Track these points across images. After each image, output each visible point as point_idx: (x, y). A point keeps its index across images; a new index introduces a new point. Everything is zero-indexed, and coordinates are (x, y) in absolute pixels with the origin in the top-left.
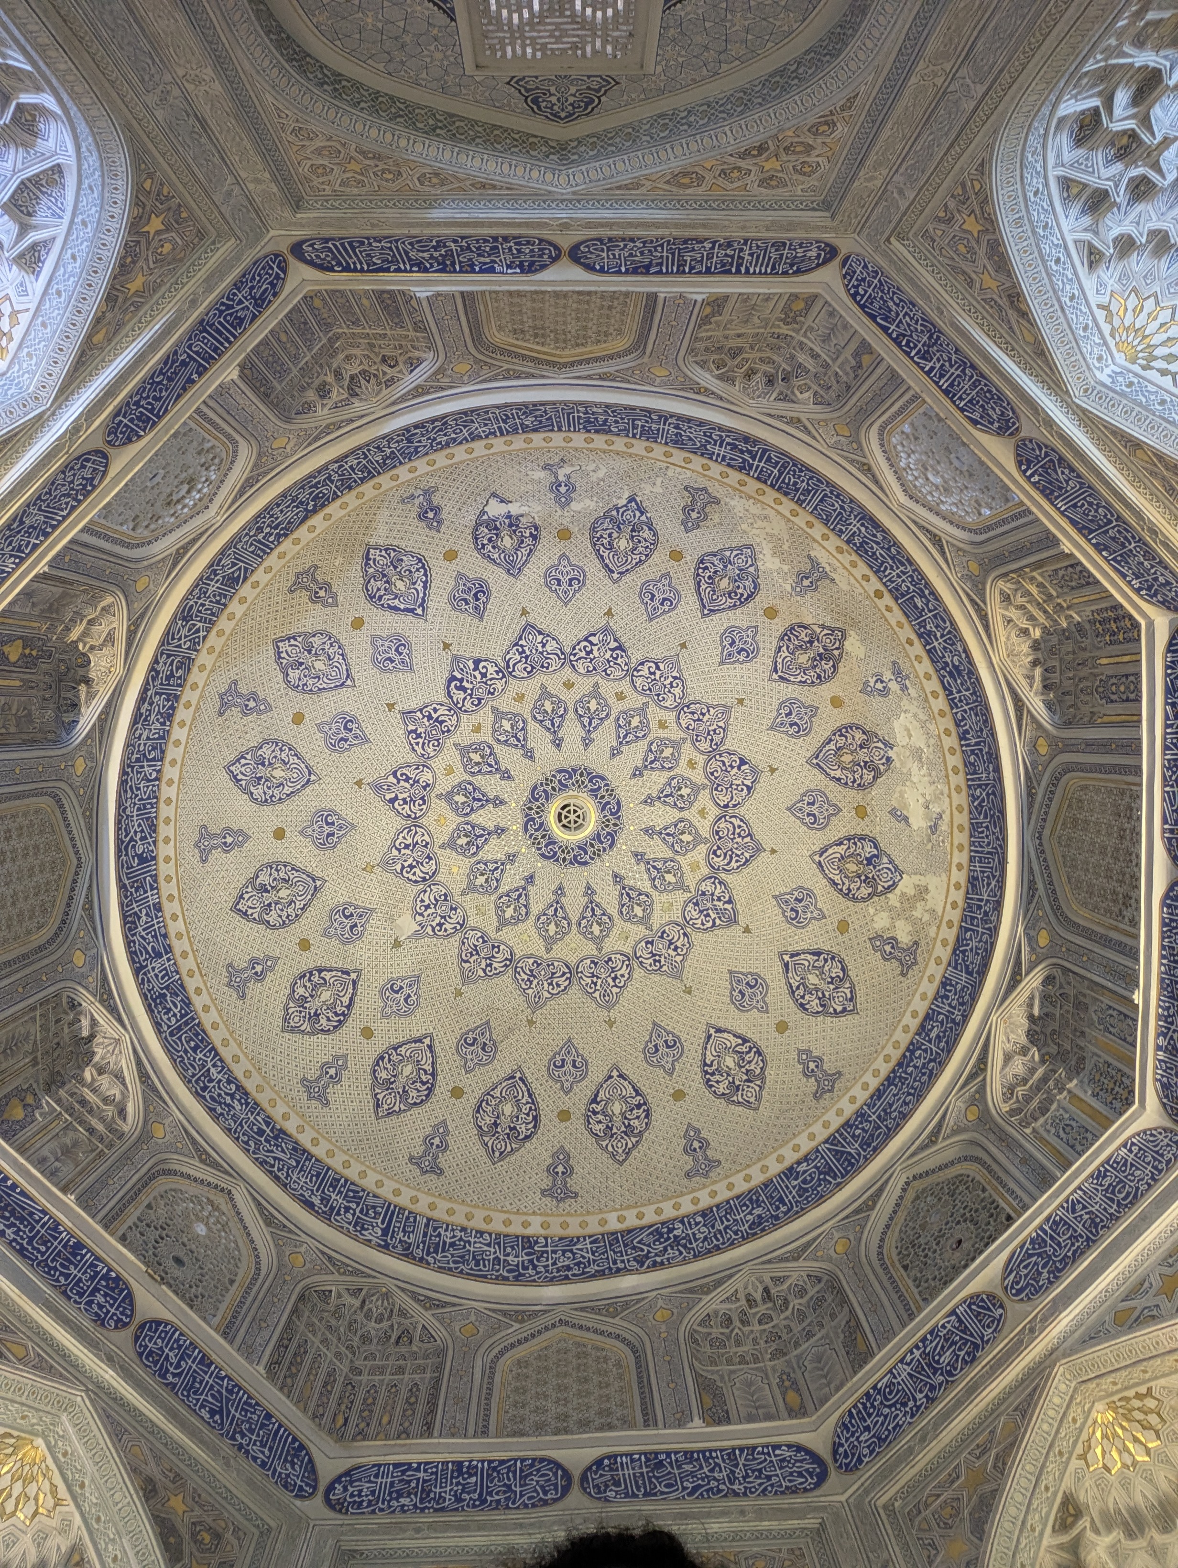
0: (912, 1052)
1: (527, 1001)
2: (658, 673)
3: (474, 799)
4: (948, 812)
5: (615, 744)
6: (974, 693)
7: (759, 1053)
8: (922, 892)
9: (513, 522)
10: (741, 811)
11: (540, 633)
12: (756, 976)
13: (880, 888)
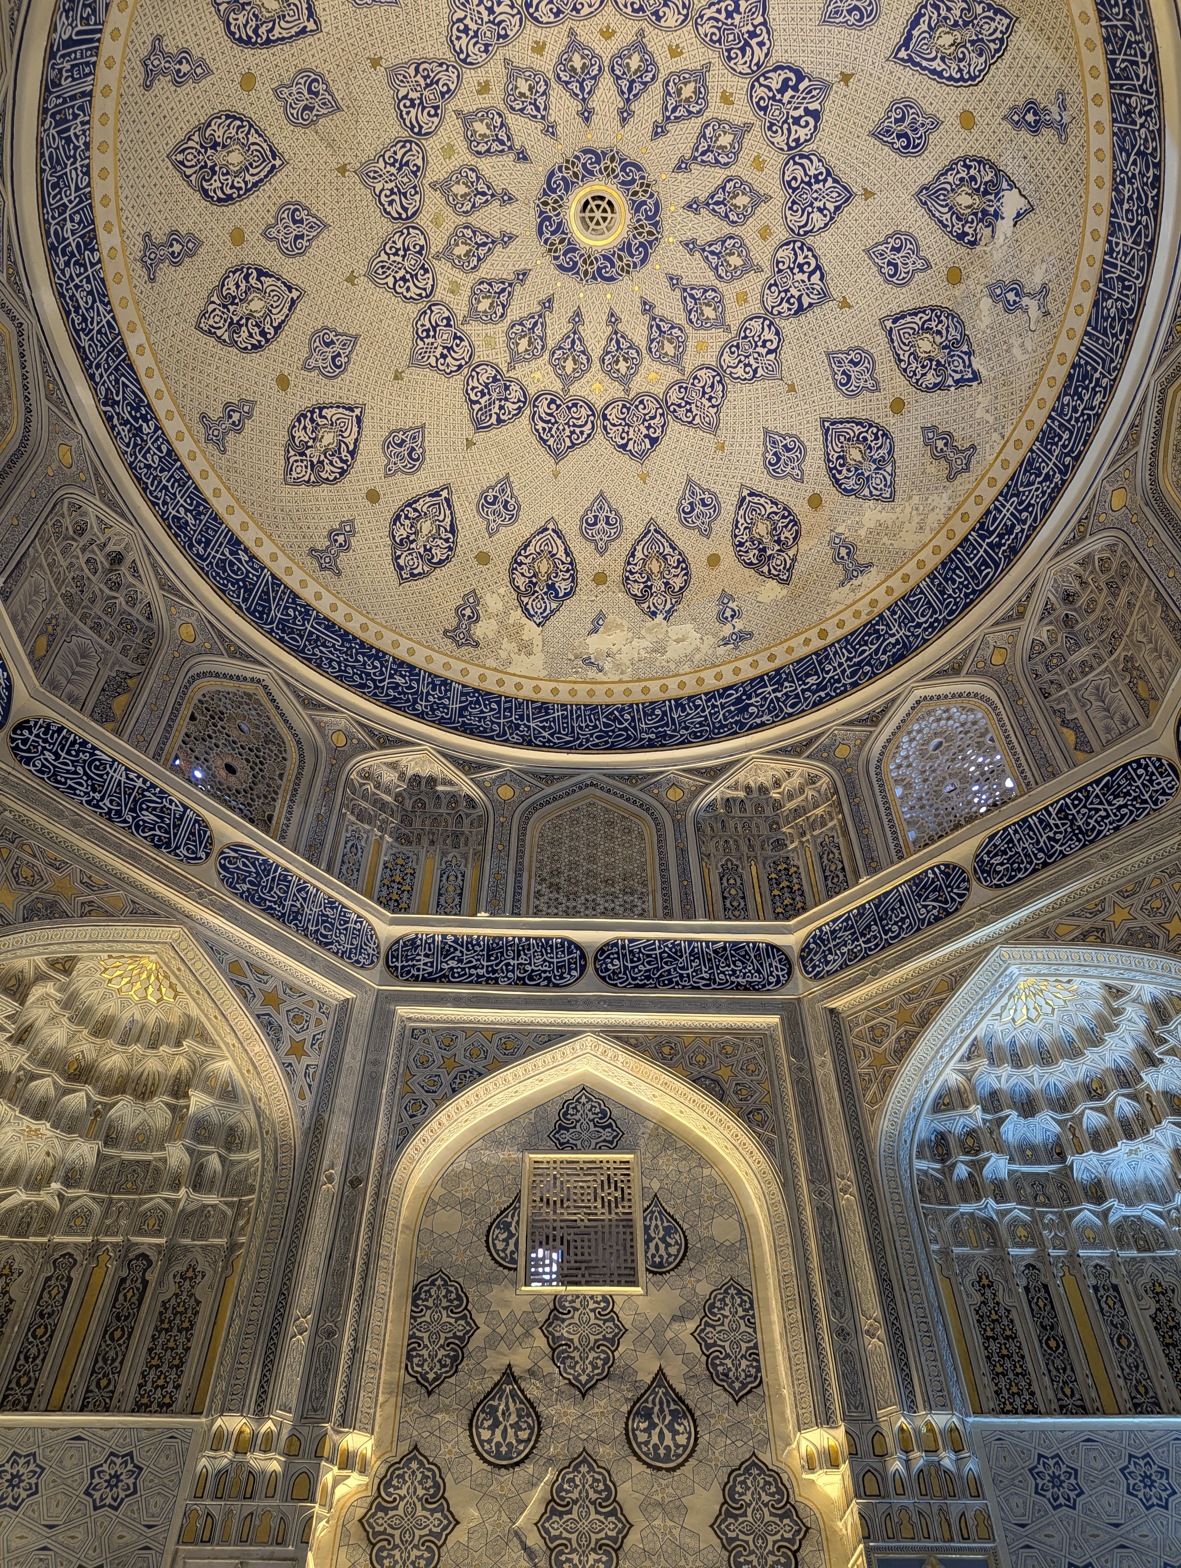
0: (377, 657)
1: (369, 161)
2: (764, 351)
3: (632, 82)
4: (605, 679)
5: (684, 282)
6: (723, 726)
7: (343, 472)
8: (526, 648)
9: (989, 218)
10: (599, 436)
11: (837, 208)
12: (421, 459)
13: (525, 600)
